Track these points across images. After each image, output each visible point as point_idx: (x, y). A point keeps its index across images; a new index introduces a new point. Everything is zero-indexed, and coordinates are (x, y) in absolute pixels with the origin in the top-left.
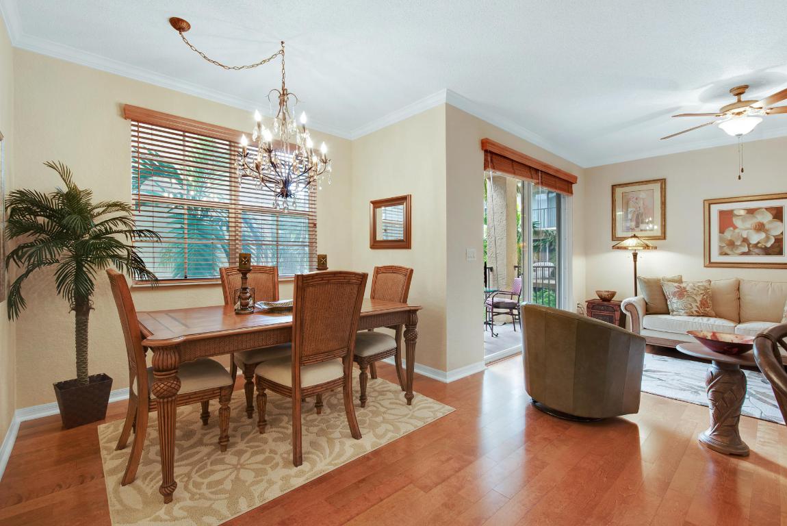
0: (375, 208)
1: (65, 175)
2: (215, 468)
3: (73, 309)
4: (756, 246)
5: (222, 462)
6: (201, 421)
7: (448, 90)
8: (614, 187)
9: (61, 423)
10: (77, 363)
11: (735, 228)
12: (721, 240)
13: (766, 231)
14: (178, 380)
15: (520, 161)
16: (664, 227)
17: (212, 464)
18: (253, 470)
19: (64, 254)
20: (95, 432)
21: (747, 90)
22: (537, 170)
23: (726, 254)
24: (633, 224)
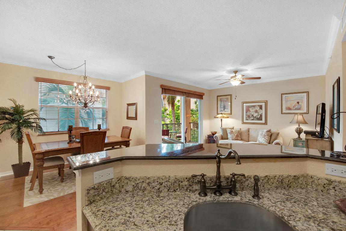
0: (128, 106)
1: (14, 102)
2: (58, 186)
3: (17, 142)
4: (255, 117)
5: (61, 185)
6: (58, 175)
7: (145, 71)
8: (218, 96)
9: (14, 176)
10: (19, 158)
11: (250, 111)
12: (246, 115)
13: (258, 113)
14: (43, 162)
15: (178, 90)
16: (231, 110)
17: (57, 186)
18: (68, 187)
19: (14, 126)
20: (25, 179)
21: (238, 72)
22: (186, 93)
23: (248, 120)
24: (223, 109)
